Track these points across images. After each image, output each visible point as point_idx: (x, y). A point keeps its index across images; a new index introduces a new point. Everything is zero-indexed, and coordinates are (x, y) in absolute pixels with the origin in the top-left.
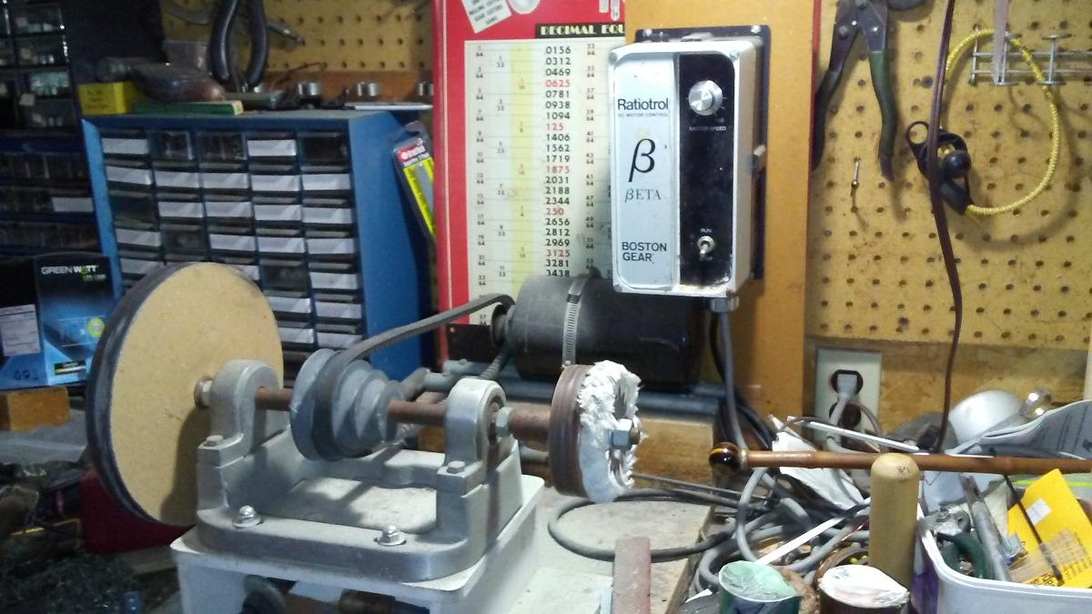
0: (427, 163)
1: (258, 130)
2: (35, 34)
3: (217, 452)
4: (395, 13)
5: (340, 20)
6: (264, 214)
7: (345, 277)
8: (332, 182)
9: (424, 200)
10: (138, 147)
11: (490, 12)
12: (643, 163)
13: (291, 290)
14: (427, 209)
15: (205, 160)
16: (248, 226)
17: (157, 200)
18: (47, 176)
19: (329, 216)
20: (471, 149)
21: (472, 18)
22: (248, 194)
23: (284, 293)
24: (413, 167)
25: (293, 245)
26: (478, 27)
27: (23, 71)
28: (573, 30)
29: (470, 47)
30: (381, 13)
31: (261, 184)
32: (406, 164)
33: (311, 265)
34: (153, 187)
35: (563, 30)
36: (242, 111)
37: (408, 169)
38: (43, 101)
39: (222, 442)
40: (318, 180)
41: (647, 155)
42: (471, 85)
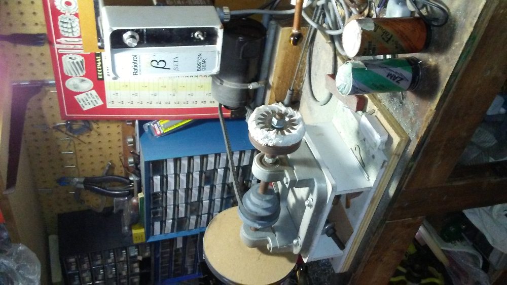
0: (162, 123)
1: (149, 188)
2: (114, 257)
3: (273, 248)
4: (96, 129)
5: (100, 148)
6: (184, 185)
7: (209, 159)
8: (171, 165)
9: (178, 124)
10: (157, 225)
11: (94, 98)
12: (162, 64)
13: (214, 176)
14: (181, 122)
15: (162, 204)
16: (188, 191)
17: (178, 218)
18: (169, 250)
19: (184, 165)
20: (155, 106)
21: (97, 105)
22: (175, 191)
23: (215, 178)
24: (163, 129)
25: (196, 176)
26: (100, 103)
27: (129, 259)
28: (99, 65)
29: (109, 106)
30: (97, 134)
31: (171, 186)
32: (162, 132)
33: (204, 170)
34: (173, 219)
35: (99, 69)
36: (142, 193)
37: (164, 131)
38: (140, 253)
39: (270, 245)
40: (170, 169)
41: (158, 63)
42: (126, 106)
